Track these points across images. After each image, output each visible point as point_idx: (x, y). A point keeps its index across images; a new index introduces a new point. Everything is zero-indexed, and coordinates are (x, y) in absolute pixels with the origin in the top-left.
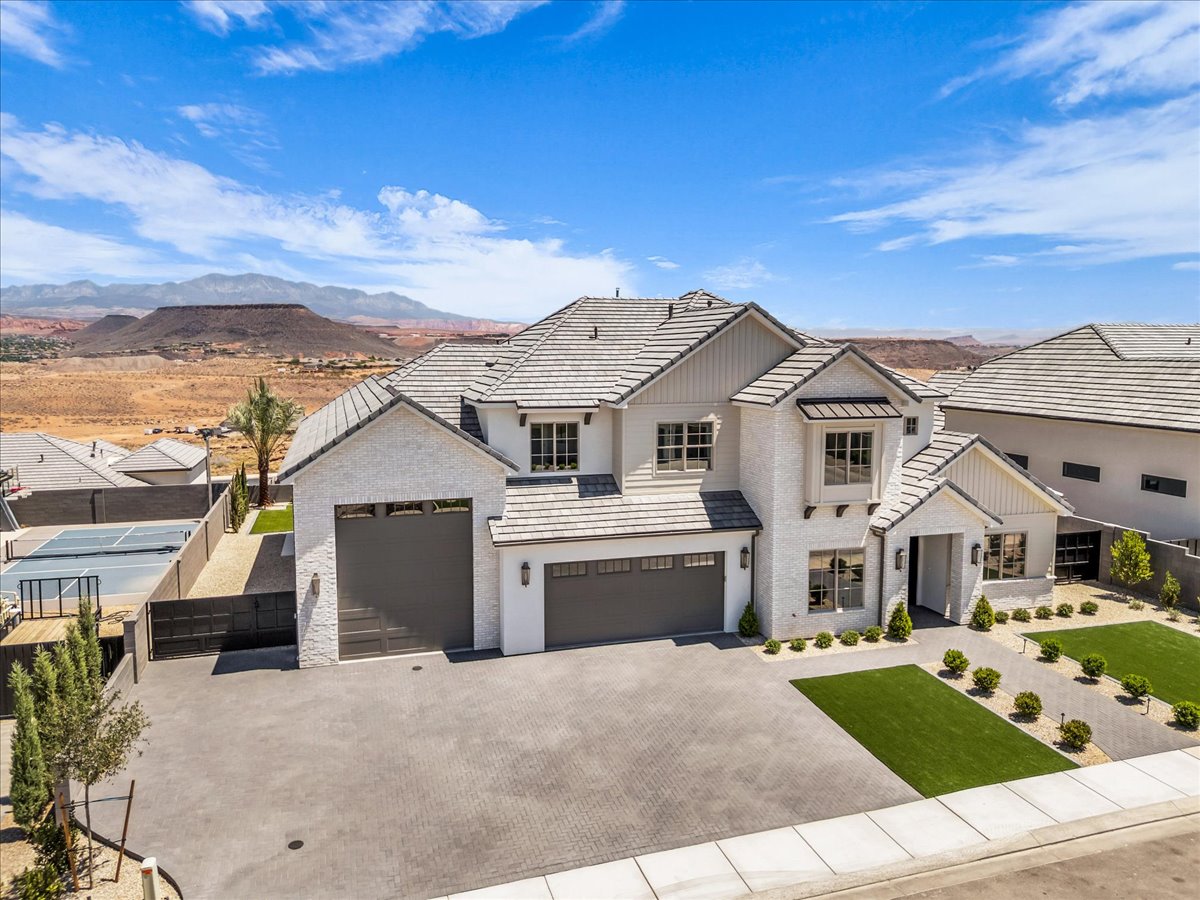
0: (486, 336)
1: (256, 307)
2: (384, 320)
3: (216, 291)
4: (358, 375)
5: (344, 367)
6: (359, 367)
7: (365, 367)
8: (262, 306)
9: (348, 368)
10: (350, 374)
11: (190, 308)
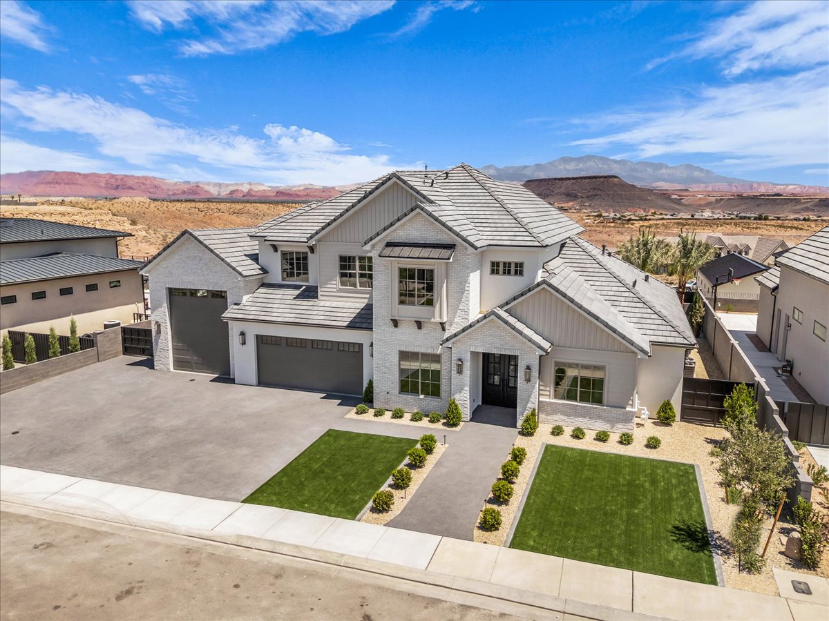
0: (761, 196)
1: (586, 178)
2: (680, 185)
3: (565, 168)
4: (638, 225)
5: (630, 220)
6: (641, 219)
7: (646, 219)
8: (590, 178)
9: (633, 220)
10: (633, 224)
11: (545, 180)
